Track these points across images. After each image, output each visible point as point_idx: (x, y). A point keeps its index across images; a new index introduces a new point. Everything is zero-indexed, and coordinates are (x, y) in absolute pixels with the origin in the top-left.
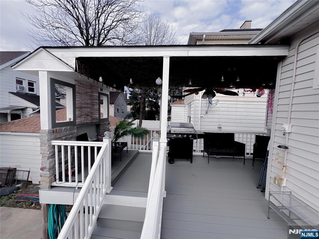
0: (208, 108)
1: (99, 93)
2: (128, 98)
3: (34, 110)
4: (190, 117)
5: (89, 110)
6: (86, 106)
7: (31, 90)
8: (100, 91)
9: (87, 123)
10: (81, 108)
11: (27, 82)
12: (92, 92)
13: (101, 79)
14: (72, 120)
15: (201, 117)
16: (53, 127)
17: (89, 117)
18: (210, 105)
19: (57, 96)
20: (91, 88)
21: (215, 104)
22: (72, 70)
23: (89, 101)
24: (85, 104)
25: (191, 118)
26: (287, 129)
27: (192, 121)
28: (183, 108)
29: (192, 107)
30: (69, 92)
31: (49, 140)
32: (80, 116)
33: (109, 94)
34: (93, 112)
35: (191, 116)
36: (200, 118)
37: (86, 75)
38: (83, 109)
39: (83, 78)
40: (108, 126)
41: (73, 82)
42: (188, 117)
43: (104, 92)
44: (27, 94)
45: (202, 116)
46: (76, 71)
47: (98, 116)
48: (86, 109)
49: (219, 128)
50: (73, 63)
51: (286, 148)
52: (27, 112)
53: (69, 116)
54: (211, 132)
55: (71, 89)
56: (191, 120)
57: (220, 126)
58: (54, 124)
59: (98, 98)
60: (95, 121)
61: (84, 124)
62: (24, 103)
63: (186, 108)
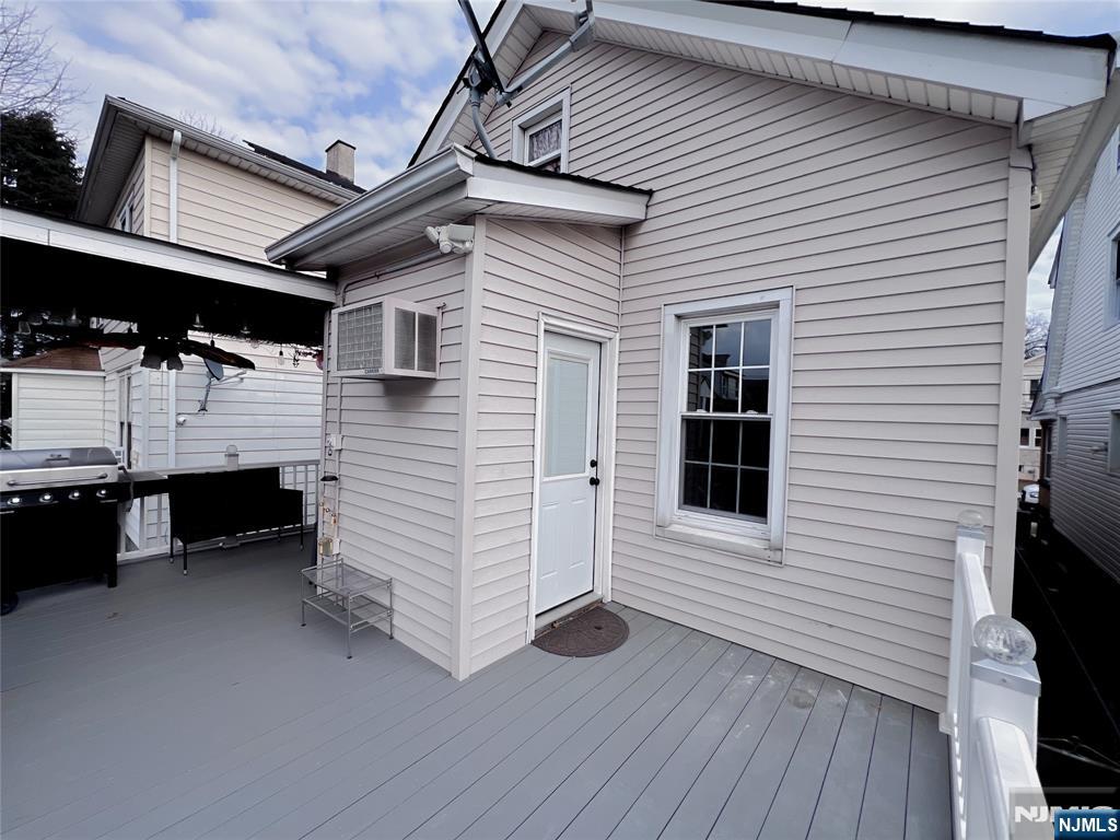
0: (208, 391)
4: (129, 426)
15: (179, 424)
18: (214, 381)
21: (237, 379)
25: (133, 429)
26: (334, 444)
27: (138, 440)
28: (98, 385)
29: (134, 384)
35: (133, 423)
36: (172, 425)
42: (122, 424)
45: (181, 419)
49: (230, 455)
51: (334, 478)
54: (204, 471)
56: (133, 436)
57: (232, 451)
63: (109, 386)
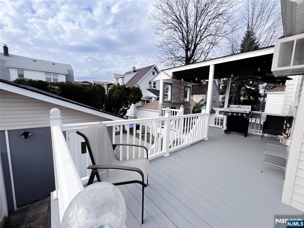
1: (184, 86)
2: (221, 88)
3: (155, 99)
5: (178, 96)
6: (177, 94)
7: (154, 87)
8: (185, 85)
9: (177, 103)
10: (174, 95)
11: (153, 82)
12: (180, 86)
13: (182, 80)
14: (170, 100)
16: (163, 103)
17: (178, 100)
19: (166, 90)
20: (180, 84)
22: (171, 78)
23: (179, 91)
24: (176, 93)
30: (170, 87)
31: (162, 108)
32: (174, 99)
33: (191, 86)
34: (180, 97)
37: (176, 79)
38: (175, 95)
39: (175, 80)
40: (189, 106)
41: (171, 82)
43: (188, 85)
44: (153, 89)
46: (172, 78)
47: (183, 100)
48: (177, 96)
50: (171, 75)
52: (152, 99)
53: (169, 98)
55: (171, 86)
58: (164, 102)
59: (183, 89)
60: (181, 102)
61: (175, 103)
62: (151, 95)
